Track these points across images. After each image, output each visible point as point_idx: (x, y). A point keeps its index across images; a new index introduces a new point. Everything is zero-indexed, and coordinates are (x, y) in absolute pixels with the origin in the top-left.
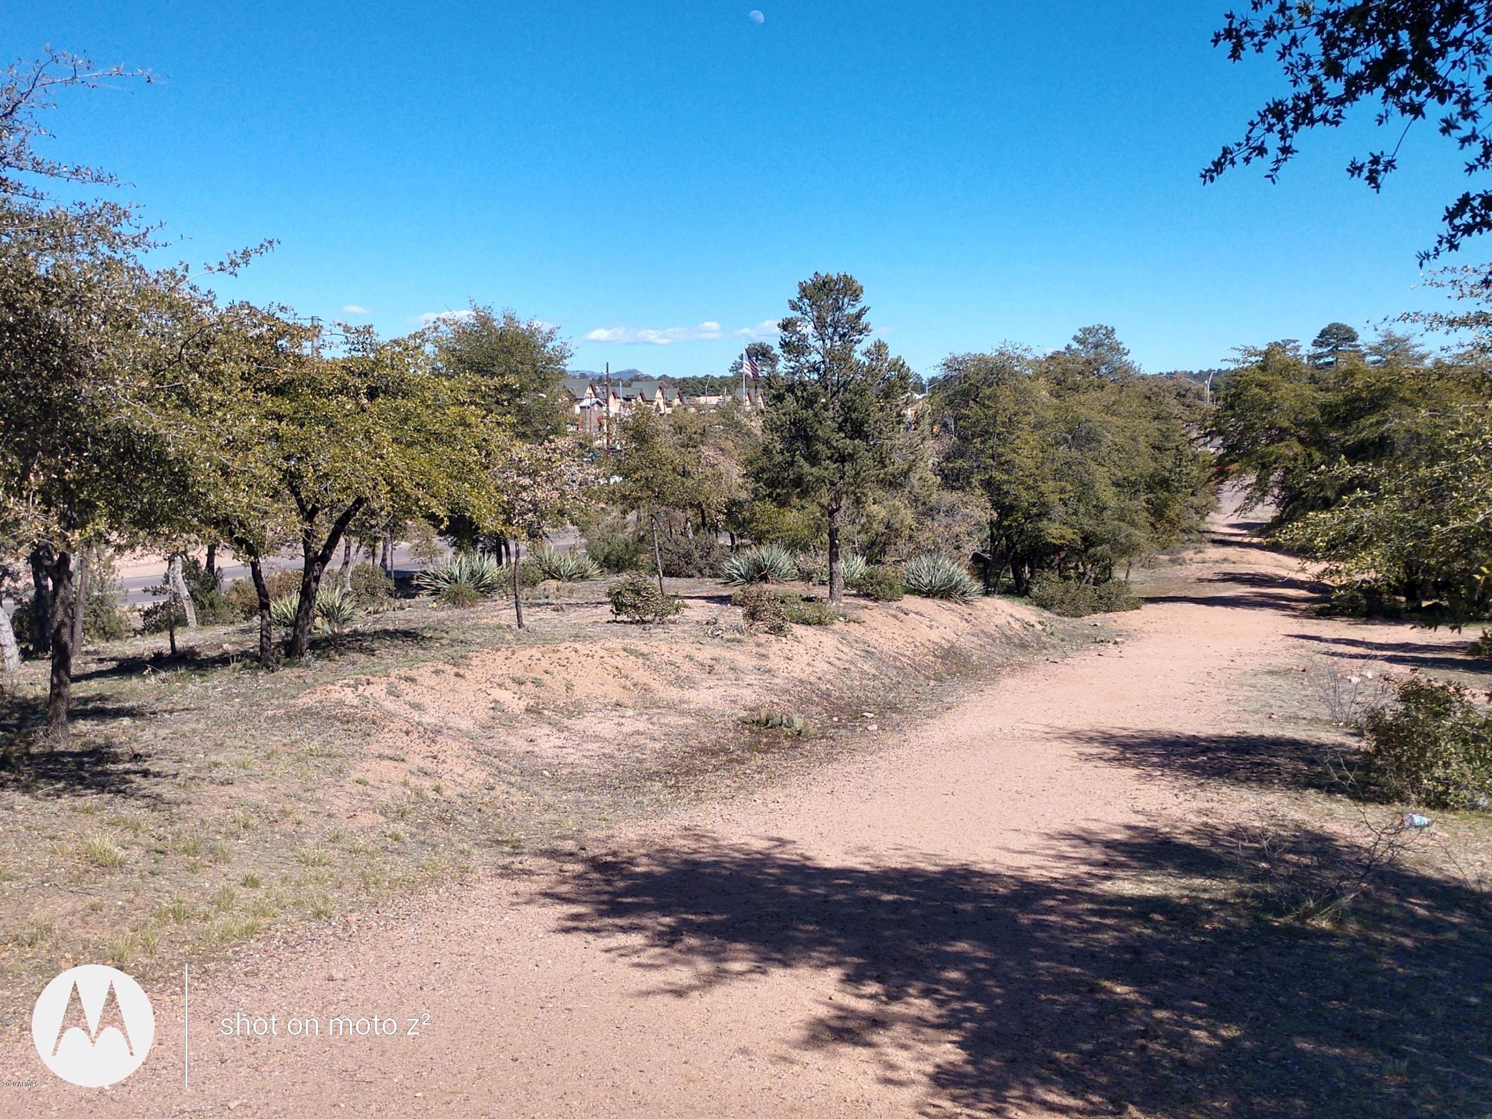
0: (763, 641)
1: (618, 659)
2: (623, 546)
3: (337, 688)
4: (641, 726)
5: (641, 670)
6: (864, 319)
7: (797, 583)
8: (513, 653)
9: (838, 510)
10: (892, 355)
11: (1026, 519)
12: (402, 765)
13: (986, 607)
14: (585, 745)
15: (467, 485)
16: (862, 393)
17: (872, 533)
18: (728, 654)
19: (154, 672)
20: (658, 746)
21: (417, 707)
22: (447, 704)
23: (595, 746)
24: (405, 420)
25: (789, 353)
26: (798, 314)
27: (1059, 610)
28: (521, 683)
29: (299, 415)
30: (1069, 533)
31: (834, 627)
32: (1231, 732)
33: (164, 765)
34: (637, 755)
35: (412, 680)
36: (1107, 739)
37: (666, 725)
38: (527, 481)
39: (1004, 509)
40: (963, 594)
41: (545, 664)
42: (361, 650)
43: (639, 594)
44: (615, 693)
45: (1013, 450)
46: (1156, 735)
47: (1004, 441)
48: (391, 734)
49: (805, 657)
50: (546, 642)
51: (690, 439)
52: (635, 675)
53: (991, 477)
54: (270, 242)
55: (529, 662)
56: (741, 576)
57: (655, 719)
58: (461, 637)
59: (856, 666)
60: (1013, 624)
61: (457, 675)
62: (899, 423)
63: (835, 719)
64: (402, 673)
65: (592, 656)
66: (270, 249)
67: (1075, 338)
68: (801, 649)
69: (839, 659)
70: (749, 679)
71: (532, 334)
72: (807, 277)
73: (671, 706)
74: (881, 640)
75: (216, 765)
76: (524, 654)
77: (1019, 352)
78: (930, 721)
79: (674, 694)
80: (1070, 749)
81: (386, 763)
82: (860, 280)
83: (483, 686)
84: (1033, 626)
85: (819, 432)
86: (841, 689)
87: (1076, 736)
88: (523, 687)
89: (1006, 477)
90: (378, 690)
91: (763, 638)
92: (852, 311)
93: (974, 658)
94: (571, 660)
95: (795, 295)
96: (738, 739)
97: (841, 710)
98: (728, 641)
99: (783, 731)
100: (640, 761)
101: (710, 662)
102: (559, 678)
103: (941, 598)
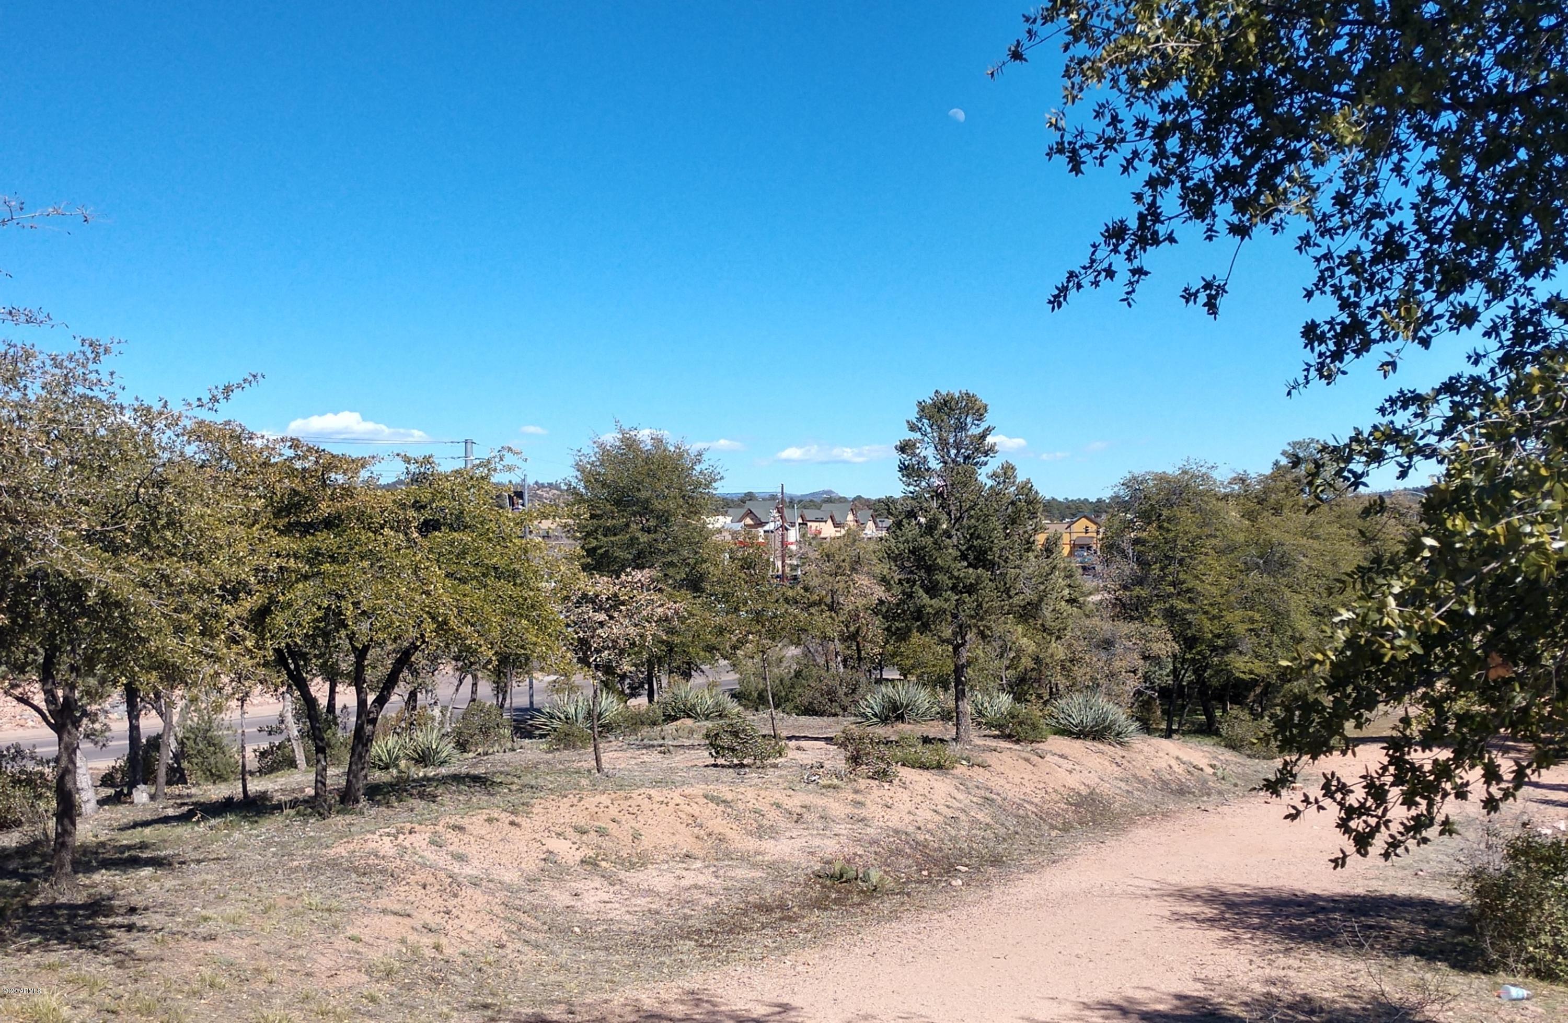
0: (863, 787)
1: (695, 806)
2: (777, 681)
3: (376, 837)
4: (702, 880)
5: (719, 818)
6: (990, 440)
7: (935, 723)
8: (581, 799)
9: (963, 644)
10: (1021, 478)
11: (1212, 651)
12: (407, 921)
13: (1146, 749)
14: (633, 900)
15: (524, 622)
16: (986, 519)
17: (1021, 669)
18: (819, 801)
19: (203, 818)
20: (712, 901)
21: (460, 858)
22: (494, 855)
23: (642, 901)
24: (463, 554)
25: (908, 476)
26: (918, 435)
27: (1249, 752)
28: (585, 833)
29: (344, 550)
30: (1260, 668)
31: (955, 771)
32: (1360, 891)
33: (154, 919)
34: (686, 911)
35: (461, 829)
36: (1216, 897)
37: (732, 878)
38: (602, 617)
39: (1190, 642)
40: (1118, 734)
41: (613, 811)
42: (422, 796)
43: (737, 736)
44: (686, 842)
45: (1196, 577)
46: (1271, 894)
47: (1188, 569)
48: (407, 888)
49: (909, 804)
50: (621, 787)
51: (839, 567)
52: (710, 823)
53: (1172, 606)
54: (254, 376)
55: (597, 809)
56: (875, 715)
57: (721, 872)
58: (533, 783)
59: (967, 814)
60: (1176, 768)
61: (512, 823)
62: (1028, 550)
63: (925, 873)
64: (452, 822)
65: (667, 804)
66: (253, 383)
67: (1284, 453)
68: (905, 796)
69: (948, 807)
70: (837, 829)
71: (681, 456)
72: (927, 397)
73: (745, 859)
74: (1007, 786)
75: (206, 919)
76: (591, 801)
77: (1204, 470)
78: (1027, 875)
79: (751, 844)
80: (1166, 907)
81: (391, 919)
82: (983, 397)
83: (538, 836)
84: (1202, 770)
85: (939, 560)
86: (942, 840)
87: (1182, 894)
88: (585, 837)
89: (1188, 606)
90: (420, 840)
91: (863, 783)
92: (974, 431)
93: (1117, 805)
94: (642, 808)
95: (913, 415)
96: (805, 895)
97: (936, 863)
98: (824, 787)
99: (858, 886)
100: (686, 918)
101: (799, 810)
102: (627, 827)
103: (1094, 739)
